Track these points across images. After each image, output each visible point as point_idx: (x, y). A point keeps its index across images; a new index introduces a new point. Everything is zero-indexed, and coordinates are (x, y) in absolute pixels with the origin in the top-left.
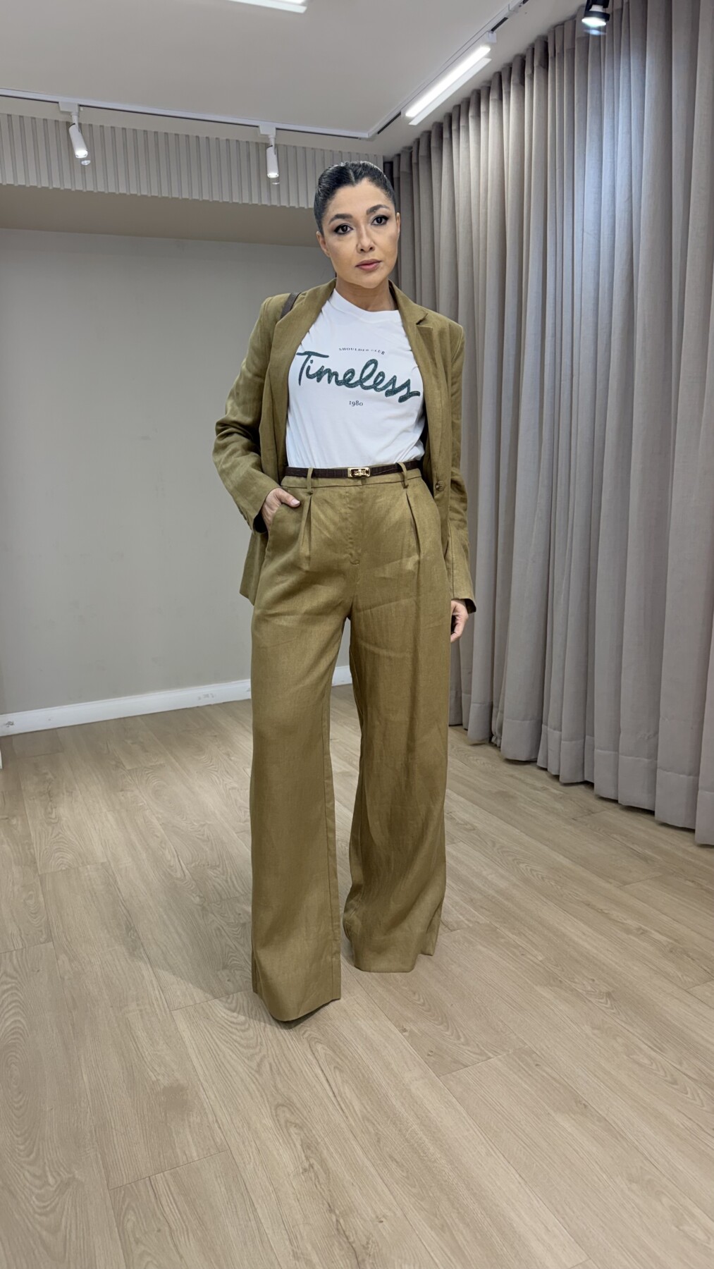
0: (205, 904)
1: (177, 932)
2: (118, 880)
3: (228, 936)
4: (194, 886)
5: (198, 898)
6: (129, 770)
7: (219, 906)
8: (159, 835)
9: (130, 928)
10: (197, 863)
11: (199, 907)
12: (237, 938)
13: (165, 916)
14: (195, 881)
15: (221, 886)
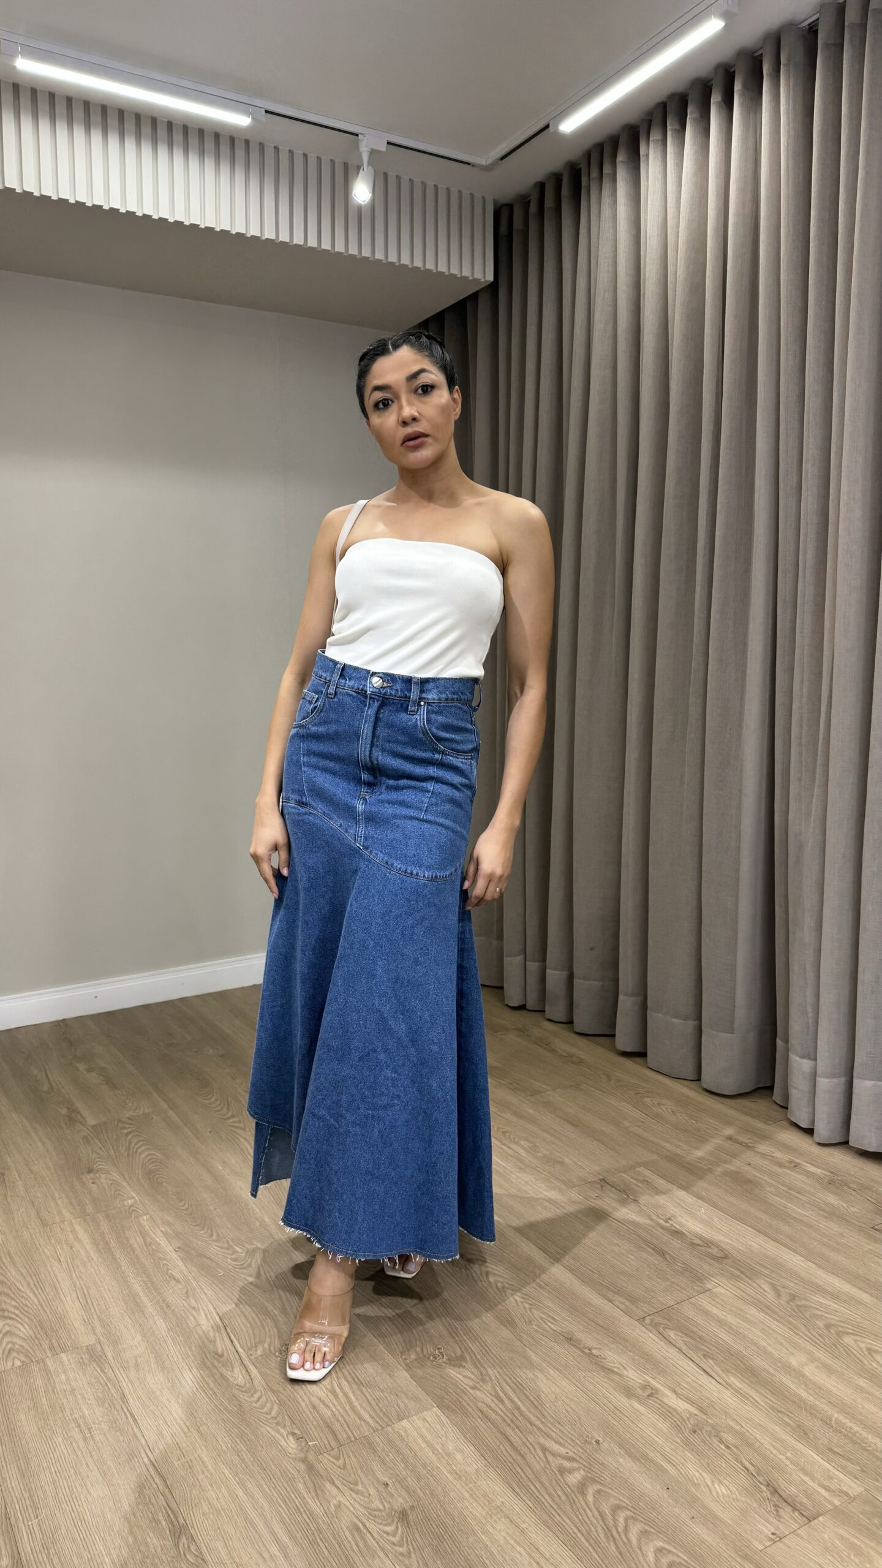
0: (311, 1457)
1: (277, 1540)
2: (127, 1393)
3: (382, 1549)
4: (276, 1407)
5: (291, 1437)
6: (93, 1127)
7: (340, 1462)
8: (175, 1273)
9: (179, 1531)
10: (266, 1345)
11: (302, 1467)
12: (402, 1554)
13: (240, 1493)
14: (273, 1391)
15: (327, 1406)
